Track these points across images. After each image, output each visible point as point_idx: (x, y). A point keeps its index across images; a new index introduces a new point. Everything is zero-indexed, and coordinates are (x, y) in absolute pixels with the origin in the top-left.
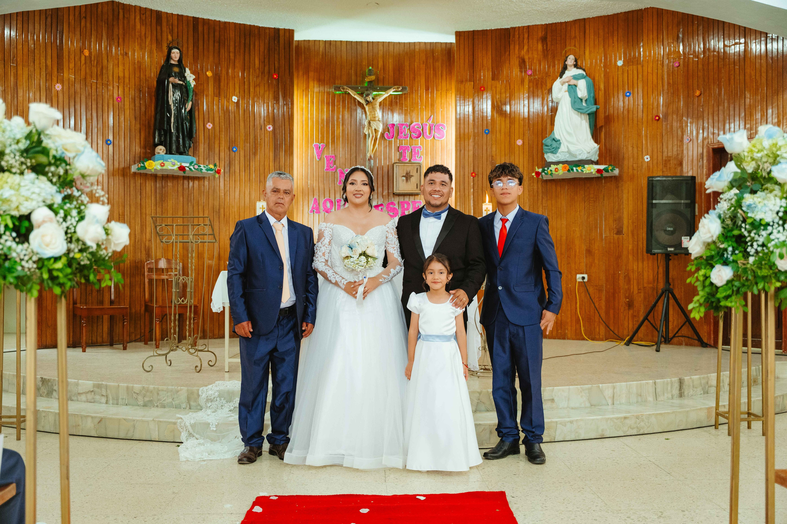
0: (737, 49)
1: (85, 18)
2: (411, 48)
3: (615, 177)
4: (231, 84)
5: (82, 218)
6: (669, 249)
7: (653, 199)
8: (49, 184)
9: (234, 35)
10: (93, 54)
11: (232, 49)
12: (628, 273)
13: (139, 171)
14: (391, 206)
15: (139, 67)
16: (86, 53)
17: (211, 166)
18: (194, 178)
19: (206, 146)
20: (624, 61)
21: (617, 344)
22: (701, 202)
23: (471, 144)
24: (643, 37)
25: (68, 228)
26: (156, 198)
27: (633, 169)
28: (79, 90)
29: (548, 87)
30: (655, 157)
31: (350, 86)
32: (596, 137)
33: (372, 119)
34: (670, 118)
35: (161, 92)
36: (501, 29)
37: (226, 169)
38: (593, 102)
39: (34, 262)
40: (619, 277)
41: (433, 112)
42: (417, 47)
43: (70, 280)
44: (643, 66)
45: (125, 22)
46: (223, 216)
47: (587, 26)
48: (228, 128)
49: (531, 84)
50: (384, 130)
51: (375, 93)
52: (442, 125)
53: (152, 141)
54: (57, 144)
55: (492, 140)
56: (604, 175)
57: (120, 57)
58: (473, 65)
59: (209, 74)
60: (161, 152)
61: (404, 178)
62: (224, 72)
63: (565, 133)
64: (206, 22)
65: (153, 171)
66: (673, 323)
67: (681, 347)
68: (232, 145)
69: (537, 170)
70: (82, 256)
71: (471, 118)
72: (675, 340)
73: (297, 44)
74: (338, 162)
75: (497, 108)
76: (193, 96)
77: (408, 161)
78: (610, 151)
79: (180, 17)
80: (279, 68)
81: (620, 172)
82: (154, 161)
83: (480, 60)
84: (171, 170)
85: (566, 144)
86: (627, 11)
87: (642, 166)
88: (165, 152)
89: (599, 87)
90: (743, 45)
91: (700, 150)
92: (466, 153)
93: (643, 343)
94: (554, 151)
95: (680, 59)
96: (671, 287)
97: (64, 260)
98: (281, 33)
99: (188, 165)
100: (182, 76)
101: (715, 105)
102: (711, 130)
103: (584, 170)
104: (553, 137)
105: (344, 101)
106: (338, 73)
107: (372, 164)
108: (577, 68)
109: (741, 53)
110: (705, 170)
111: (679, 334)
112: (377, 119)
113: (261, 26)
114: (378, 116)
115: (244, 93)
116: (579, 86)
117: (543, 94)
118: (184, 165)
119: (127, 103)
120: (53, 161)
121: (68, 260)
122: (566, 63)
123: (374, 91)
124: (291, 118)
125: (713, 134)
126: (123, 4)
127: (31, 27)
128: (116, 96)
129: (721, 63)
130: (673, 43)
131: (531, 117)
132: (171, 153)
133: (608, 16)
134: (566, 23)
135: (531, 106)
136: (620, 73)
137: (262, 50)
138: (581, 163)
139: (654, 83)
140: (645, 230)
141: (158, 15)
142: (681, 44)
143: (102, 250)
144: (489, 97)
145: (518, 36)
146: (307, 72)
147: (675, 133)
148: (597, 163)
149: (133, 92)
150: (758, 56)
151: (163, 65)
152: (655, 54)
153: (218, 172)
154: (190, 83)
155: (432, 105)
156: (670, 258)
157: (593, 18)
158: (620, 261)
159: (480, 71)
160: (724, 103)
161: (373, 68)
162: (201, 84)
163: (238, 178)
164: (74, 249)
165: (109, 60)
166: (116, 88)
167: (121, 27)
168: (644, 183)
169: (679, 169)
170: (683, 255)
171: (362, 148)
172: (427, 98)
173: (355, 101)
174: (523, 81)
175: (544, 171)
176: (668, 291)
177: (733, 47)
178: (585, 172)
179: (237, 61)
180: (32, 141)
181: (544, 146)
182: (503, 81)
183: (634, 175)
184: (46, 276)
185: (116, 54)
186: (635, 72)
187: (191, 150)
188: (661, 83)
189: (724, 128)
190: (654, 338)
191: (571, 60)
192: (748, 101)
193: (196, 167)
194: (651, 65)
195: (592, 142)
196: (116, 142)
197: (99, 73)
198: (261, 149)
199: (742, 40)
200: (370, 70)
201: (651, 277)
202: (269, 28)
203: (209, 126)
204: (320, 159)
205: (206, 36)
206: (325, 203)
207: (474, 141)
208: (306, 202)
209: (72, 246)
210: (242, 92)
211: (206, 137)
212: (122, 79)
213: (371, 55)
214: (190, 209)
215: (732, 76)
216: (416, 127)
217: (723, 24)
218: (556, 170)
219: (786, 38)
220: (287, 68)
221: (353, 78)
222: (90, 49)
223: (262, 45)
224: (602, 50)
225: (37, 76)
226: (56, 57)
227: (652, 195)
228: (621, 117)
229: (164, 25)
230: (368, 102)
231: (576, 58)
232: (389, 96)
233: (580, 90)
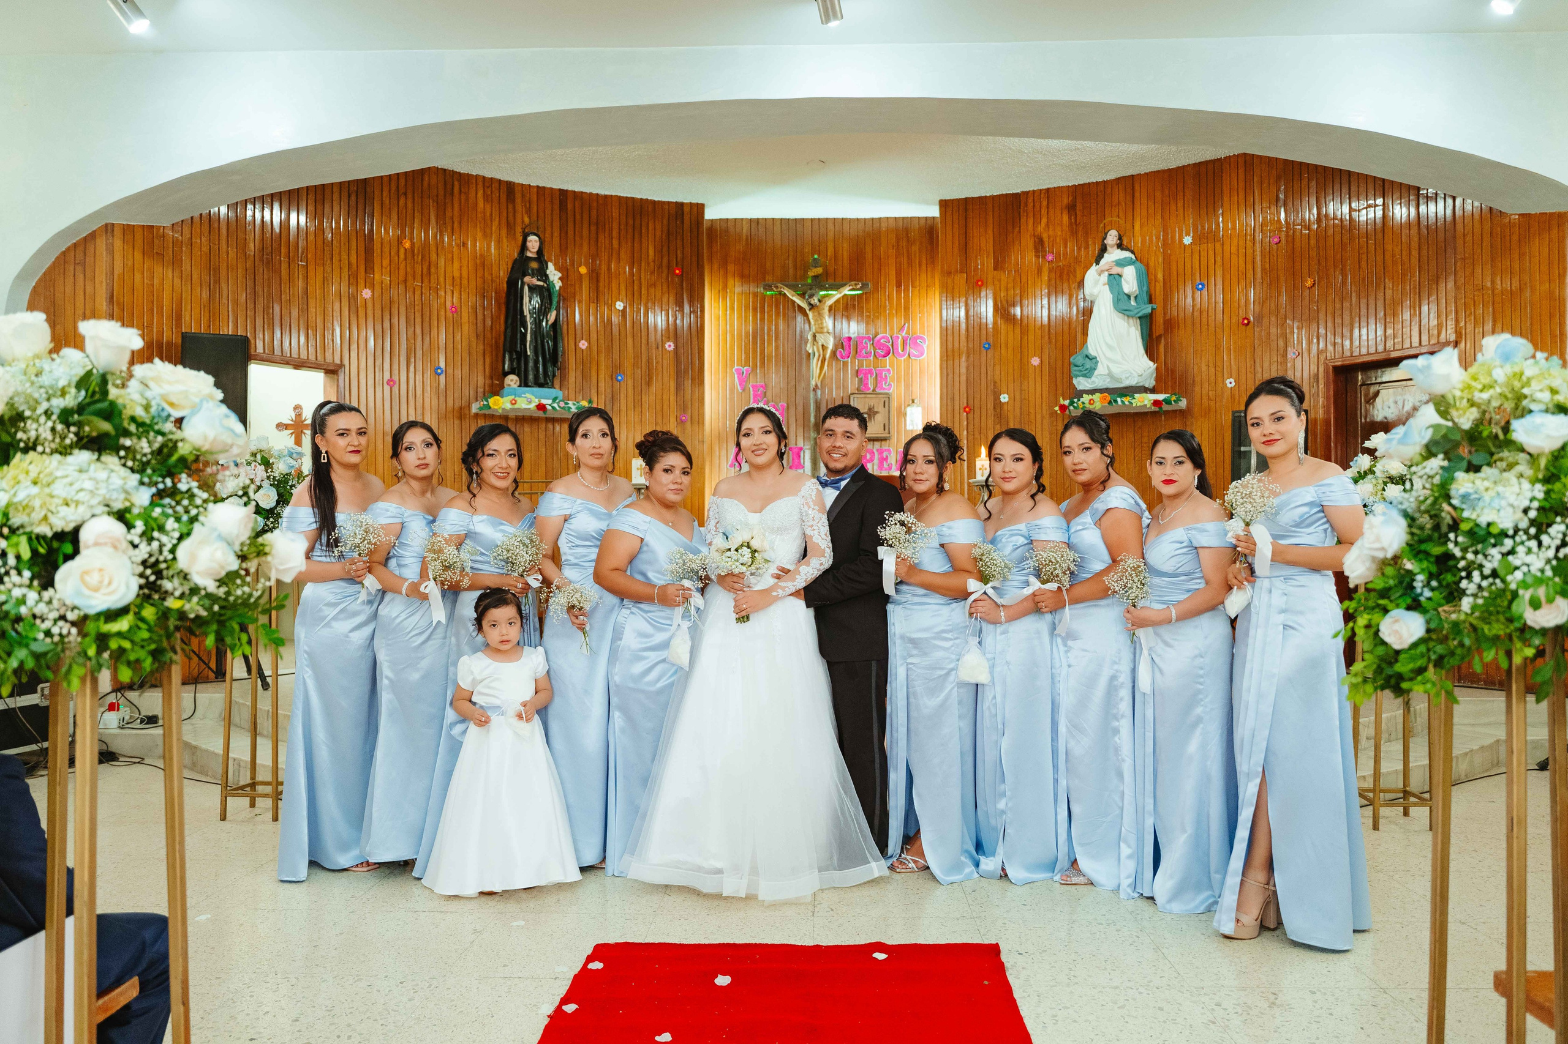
0: (1371, 215)
1: (405, 194)
2: (875, 226)
3: (1181, 411)
4: (614, 285)
9: (618, 214)
10: (416, 246)
11: (615, 234)
13: (483, 412)
15: (482, 263)
19: (579, 373)
20: (1193, 237)
23: (964, 364)
24: (1222, 200)
27: (1209, 399)
28: (396, 298)
29: (1078, 280)
30: (1243, 381)
32: (1151, 351)
33: (819, 330)
34: (1266, 321)
35: (512, 297)
36: (1007, 194)
38: (1145, 297)
41: (907, 318)
42: (884, 225)
44: (1222, 244)
45: (463, 198)
47: (1137, 187)
48: (610, 350)
49: (1053, 275)
50: (836, 346)
51: (822, 293)
52: (921, 338)
53: (500, 367)
55: (994, 358)
56: (1164, 409)
57: (455, 249)
58: (965, 248)
59: (583, 270)
60: (512, 383)
62: (604, 267)
63: (1104, 348)
64: (578, 196)
65: (500, 411)
68: (615, 371)
69: (1062, 402)
71: (963, 326)
73: (709, 224)
74: (769, 394)
75: (1002, 311)
76: (558, 302)
77: (870, 391)
78: (1173, 372)
79: (540, 190)
80: (683, 259)
81: (1189, 402)
82: (502, 397)
83: (975, 241)
84: (526, 409)
85: (1106, 362)
86: (1197, 161)
87: (1223, 393)
88: (518, 383)
89: (1156, 277)
90: (1381, 207)
91: (1314, 368)
92: (956, 379)
94: (1088, 373)
95: (1280, 230)
98: (686, 209)
99: (550, 401)
100: (542, 274)
101: (1337, 300)
102: (1330, 337)
103: (1133, 401)
104: (1085, 353)
105: (777, 305)
106: (769, 265)
108: (1122, 249)
109: (1378, 221)
112: (825, 330)
113: (657, 200)
114: (827, 326)
115: (634, 296)
116: (1124, 276)
117: (1070, 289)
118: (544, 401)
119: (465, 315)
122: (1105, 242)
123: (822, 290)
124: (699, 332)
125: (1335, 344)
126: (459, 173)
127: (327, 210)
128: (449, 304)
129: (1346, 236)
130: (1270, 208)
131: (1053, 323)
132: (526, 385)
133: (1169, 170)
134: (1104, 182)
135: (1053, 306)
136: (1188, 254)
137: (658, 233)
138: (1129, 391)
139: (1240, 269)
141: (509, 189)
142: (1282, 210)
144: (990, 295)
145: (1032, 204)
146: (724, 263)
147: (1274, 344)
148: (1153, 391)
149: (474, 299)
150: (1406, 223)
152: (1241, 225)
154: (554, 284)
155: (907, 309)
157: (1146, 174)
159: (976, 257)
160: (1351, 297)
161: (819, 256)
162: (571, 285)
165: (440, 253)
166: (449, 294)
167: (456, 206)
168: (1228, 418)
172: (899, 299)
174: (1040, 270)
175: (1072, 403)
177: (1364, 211)
178: (1134, 405)
179: (622, 252)
181: (1072, 366)
182: (1010, 272)
183: (1210, 408)
185: (450, 244)
186: (1211, 253)
187: (557, 380)
188: (1251, 268)
189: (1351, 335)
191: (1112, 238)
192: (1389, 293)
193: (562, 404)
194: (1235, 241)
195: (1146, 358)
196: (450, 371)
197: (424, 272)
198: (657, 375)
199: (1380, 201)
200: (815, 259)
202: (669, 203)
203: (583, 345)
204: (743, 389)
205: (578, 217)
207: (967, 361)
208: (724, 452)
210: (630, 295)
211: (578, 360)
212: (458, 280)
213: (816, 237)
214: (556, 463)
215: (1364, 257)
216: (882, 341)
217: (1350, 176)
218: (1091, 402)
219: (1450, 196)
220: (694, 259)
221: (791, 271)
222: (412, 239)
223: (658, 226)
224: (1159, 221)
225: (336, 279)
226: (363, 251)
227: (1240, 436)
228: (1189, 322)
229: (518, 200)
230: (812, 307)
231: (1120, 235)
232: (843, 296)
233: (1127, 282)
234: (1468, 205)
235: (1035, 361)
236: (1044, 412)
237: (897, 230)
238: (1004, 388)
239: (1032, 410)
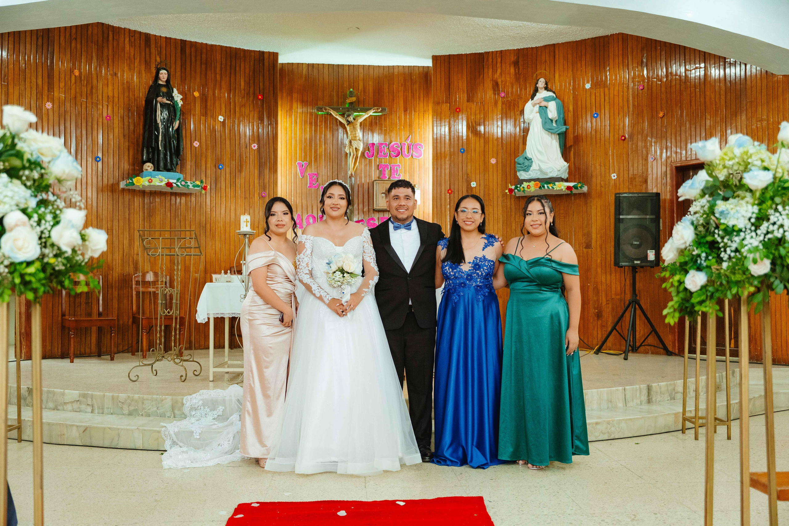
0: (698, 74)
1: (76, 39)
2: (390, 72)
3: (584, 194)
4: (217, 104)
5: (57, 223)
6: (636, 262)
7: (620, 215)
8: (23, 187)
9: (220, 58)
10: (83, 74)
11: (218, 71)
12: (597, 285)
13: (128, 188)
14: (372, 222)
15: (128, 87)
16: (77, 73)
17: (198, 183)
18: (181, 195)
19: (193, 163)
20: (591, 84)
21: (587, 352)
22: (666, 218)
23: (447, 162)
24: (609, 61)
25: (42, 232)
26: (144, 213)
27: (601, 187)
28: (69, 109)
29: (520, 109)
30: (621, 175)
31: (332, 107)
32: (565, 155)
33: (353, 138)
34: (635, 137)
35: (149, 111)
36: (475, 54)
37: (212, 185)
38: (562, 122)
39: (6, 267)
40: (588, 289)
41: (411, 132)
42: (396, 71)
43: (43, 285)
44: (609, 89)
45: (115, 43)
46: (209, 230)
47: (557, 52)
48: (214, 147)
49: (504, 106)
50: (364, 149)
51: (355, 114)
52: (420, 145)
53: (140, 158)
54: (32, 148)
55: (467, 158)
56: (573, 193)
57: (109, 77)
58: (449, 88)
59: (196, 94)
60: (149, 169)
61: (384, 195)
62: (211, 93)
63: (536, 152)
64: (194, 45)
65: (141, 187)
66: (640, 332)
67: (647, 355)
68: (218, 162)
69: (510, 187)
70: (57, 261)
71: (447, 137)
72: (642, 349)
73: (281, 66)
74: (320, 180)
75: (472, 128)
76: (180, 115)
77: (387, 179)
78: (579, 169)
79: (168, 40)
80: (264, 89)
81: (589, 189)
82: (142, 177)
83: (455, 83)
84: (158, 186)
85: (537, 162)
86: (594, 37)
87: (609, 183)
88: (153, 168)
90: (703, 69)
91: (664, 168)
92: (443, 172)
93: (612, 352)
94: (527, 169)
95: (644, 82)
96: (638, 298)
97: (38, 265)
98: (266, 56)
99: (175, 181)
100: (170, 96)
101: (678, 126)
102: (674, 149)
103: (554, 187)
104: (525, 156)
105: (326, 122)
106: (320, 94)
107: (353, 182)
108: (548, 91)
109: (701, 77)
110: (668, 187)
111: (645, 343)
112: (358, 138)
113: (246, 49)
114: (359, 136)
115: (230, 113)
116: (549, 107)
117: (515, 115)
118: (171, 181)
119: (116, 122)
120: (27, 165)
121: (42, 265)
122: (537, 85)
123: (355, 112)
124: (275, 137)
125: (676, 153)
126: (113, 26)
127: (22, 48)
128: (105, 114)
129: (683, 86)
130: (637, 67)
131: (504, 137)
132: (159, 170)
133: (576, 41)
134: (536, 47)
135: (504, 126)
136: (588, 95)
137: (247, 71)
139: (620, 105)
140: (613, 244)
141: (147, 38)
142: (645, 69)
143: (78, 256)
144: (465, 118)
145: (491, 60)
146: (290, 93)
147: (640, 152)
148: (567, 180)
149: (122, 112)
150: (718, 79)
151: (152, 85)
152: (620, 78)
153: (205, 188)
154: (177, 103)
155: (411, 126)
156: (637, 270)
157: (563, 43)
158: (589, 274)
159: (456, 93)
160: (686, 123)
161: (353, 90)
162: (188, 104)
163: (223, 194)
164: (49, 254)
165: (99, 80)
166: (105, 107)
167: (110, 48)
168: (612, 199)
169: (644, 186)
170: (649, 268)
171: (343, 166)
172: (406, 119)
173: (337, 122)
174: (496, 103)
175: (516, 188)
176: (635, 302)
177: (694, 71)
178: (555, 189)
179: (223, 83)
180: (6, 143)
181: (516, 164)
182: (477, 103)
183: (601, 193)
184: (17, 281)
185: (106, 74)
186: (602, 94)
187: (179, 167)
188: (626, 105)
189: (686, 147)
190: (622, 347)
191: (541, 83)
192: (708, 122)
193: (183, 183)
194: (617, 88)
195: (562, 160)
196: (105, 159)
197: (88, 92)
198: (246, 166)
199: (702, 65)
200: (351, 92)
201: (619, 288)
202: (254, 51)
203: (196, 144)
204: (303, 177)
205: (193, 59)
206: (307, 219)
207: (450, 161)
209: (47, 251)
210: (228, 113)
211: (193, 155)
212: (112, 98)
213: (352, 78)
214: (177, 223)
215: (694, 99)
216: (394, 146)
217: (685, 49)
218: (528, 187)
219: (743, 63)
220: (271, 89)
221: (335, 99)
222: (80, 70)
223: (247, 67)
224: (570, 73)
225: (28, 94)
226: (47, 77)
227: (619, 211)
228: (589, 139)
229: (153, 46)
230: (349, 123)
231: (546, 82)
232: (369, 117)
233: (551, 111)
234: (752, 69)
235: (493, 161)
236: (499, 193)
237: (404, 74)
238: (473, 178)
239: (491, 192)
